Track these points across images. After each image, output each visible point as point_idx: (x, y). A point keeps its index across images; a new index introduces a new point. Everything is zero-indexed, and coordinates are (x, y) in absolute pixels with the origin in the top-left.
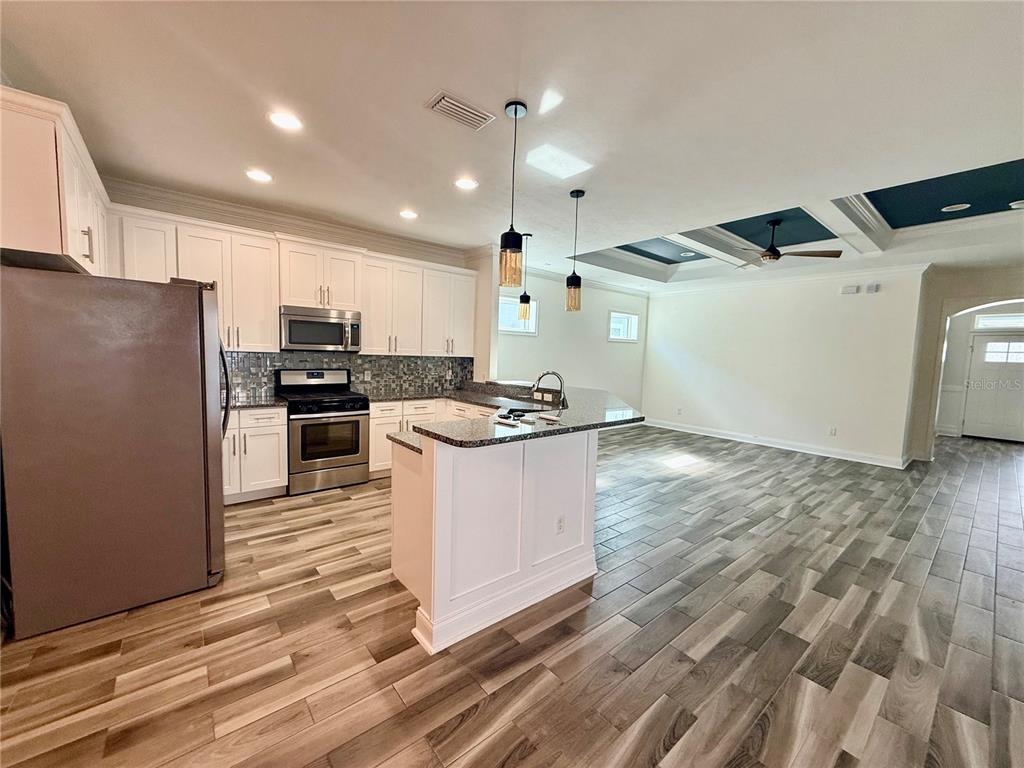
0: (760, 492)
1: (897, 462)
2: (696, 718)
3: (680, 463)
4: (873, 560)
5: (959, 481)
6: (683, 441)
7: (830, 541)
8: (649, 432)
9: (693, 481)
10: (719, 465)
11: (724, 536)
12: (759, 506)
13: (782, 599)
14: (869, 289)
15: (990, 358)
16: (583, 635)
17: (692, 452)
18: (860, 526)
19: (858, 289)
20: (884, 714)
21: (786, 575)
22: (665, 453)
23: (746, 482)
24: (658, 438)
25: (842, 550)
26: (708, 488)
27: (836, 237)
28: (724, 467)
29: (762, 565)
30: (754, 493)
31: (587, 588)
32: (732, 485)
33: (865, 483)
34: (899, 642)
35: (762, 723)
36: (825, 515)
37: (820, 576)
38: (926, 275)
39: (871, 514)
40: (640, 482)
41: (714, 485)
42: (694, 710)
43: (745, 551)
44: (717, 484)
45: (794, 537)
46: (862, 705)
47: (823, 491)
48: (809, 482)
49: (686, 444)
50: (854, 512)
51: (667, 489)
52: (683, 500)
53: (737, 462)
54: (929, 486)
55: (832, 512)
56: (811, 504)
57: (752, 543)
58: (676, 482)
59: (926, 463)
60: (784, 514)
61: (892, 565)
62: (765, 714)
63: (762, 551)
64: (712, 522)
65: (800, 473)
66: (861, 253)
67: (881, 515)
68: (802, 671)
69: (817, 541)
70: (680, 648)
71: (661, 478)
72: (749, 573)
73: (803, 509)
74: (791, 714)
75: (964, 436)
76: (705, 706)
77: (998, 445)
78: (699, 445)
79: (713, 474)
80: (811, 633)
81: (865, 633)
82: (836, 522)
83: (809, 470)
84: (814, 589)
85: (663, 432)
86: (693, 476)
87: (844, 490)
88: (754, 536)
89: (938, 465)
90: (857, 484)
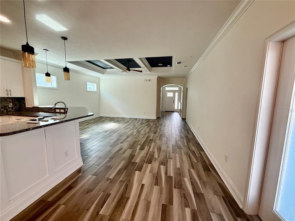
0: (130, 129)
1: (155, 118)
2: (111, 194)
3: (111, 126)
4: (150, 139)
5: (164, 120)
6: (112, 119)
7: (143, 138)
8: (102, 118)
9: (114, 130)
10: (121, 124)
11: (121, 143)
12: (129, 133)
13: (133, 154)
15: (168, 96)
16: (76, 187)
17: (114, 122)
18: (148, 133)
19: (147, 80)
20: (150, 172)
21: (134, 148)
22: (107, 123)
23: (127, 128)
24: (105, 120)
25: (145, 139)
26: (118, 131)
27: (141, 67)
28: (122, 125)
29: (129, 148)
30: (129, 130)
31: (79, 171)
32: (123, 129)
33: (150, 123)
34: (153, 155)
35: (126, 187)
36: (142, 132)
37: (141, 146)
38: (157, 78)
39: (150, 130)
40: (99, 133)
41: (119, 130)
42: (110, 192)
43: (125, 145)
44: (120, 129)
45: (136, 139)
46: (146, 172)
47: (142, 127)
48: (140, 125)
49: (113, 120)
50: (147, 130)
51: (107, 134)
52: (111, 136)
53: (125, 123)
54: (160, 122)
55: (144, 131)
56: (140, 130)
57: (127, 143)
58: (109, 131)
59: (160, 117)
60: (134, 134)
61: (153, 140)
62: (127, 184)
63: (129, 144)
64: (118, 140)
65: (138, 123)
66: (146, 72)
67: (152, 130)
68: (135, 170)
69: (140, 138)
70: (107, 177)
71: (105, 131)
72: (126, 150)
73: (138, 132)
74: (133, 181)
75: (165, 111)
76: (113, 190)
77: (169, 112)
78: (116, 120)
79: (119, 127)
80: (138, 161)
81: (148, 156)
82: (144, 133)
83: (140, 122)
84: (139, 150)
85: (107, 118)
86: (114, 129)
87: (146, 126)
88: (128, 141)
89: (161, 117)
90: (148, 124)
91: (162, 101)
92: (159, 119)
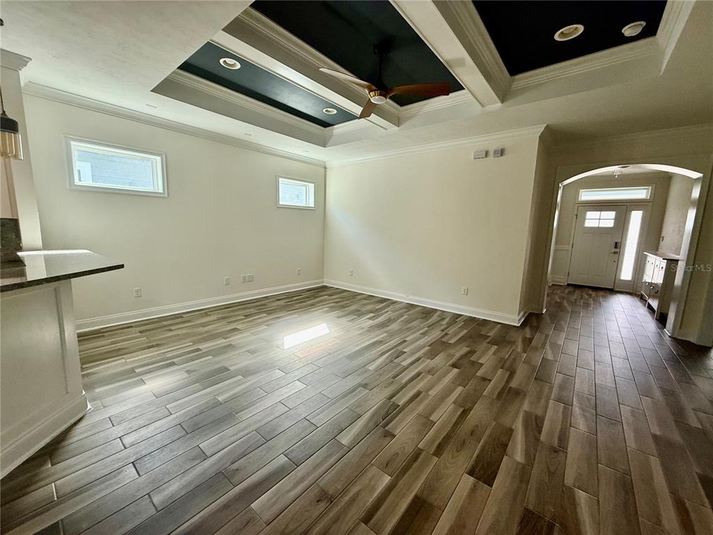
1: (514, 316)
14: (495, 152)
15: (588, 224)
19: (487, 154)
33: (479, 350)
38: (542, 138)
50: (446, 412)
66: (483, 107)
75: (569, 285)
77: (590, 292)
83: (436, 334)
89: (547, 319)
90: (472, 352)
91: (556, 243)
92: (535, 329)
